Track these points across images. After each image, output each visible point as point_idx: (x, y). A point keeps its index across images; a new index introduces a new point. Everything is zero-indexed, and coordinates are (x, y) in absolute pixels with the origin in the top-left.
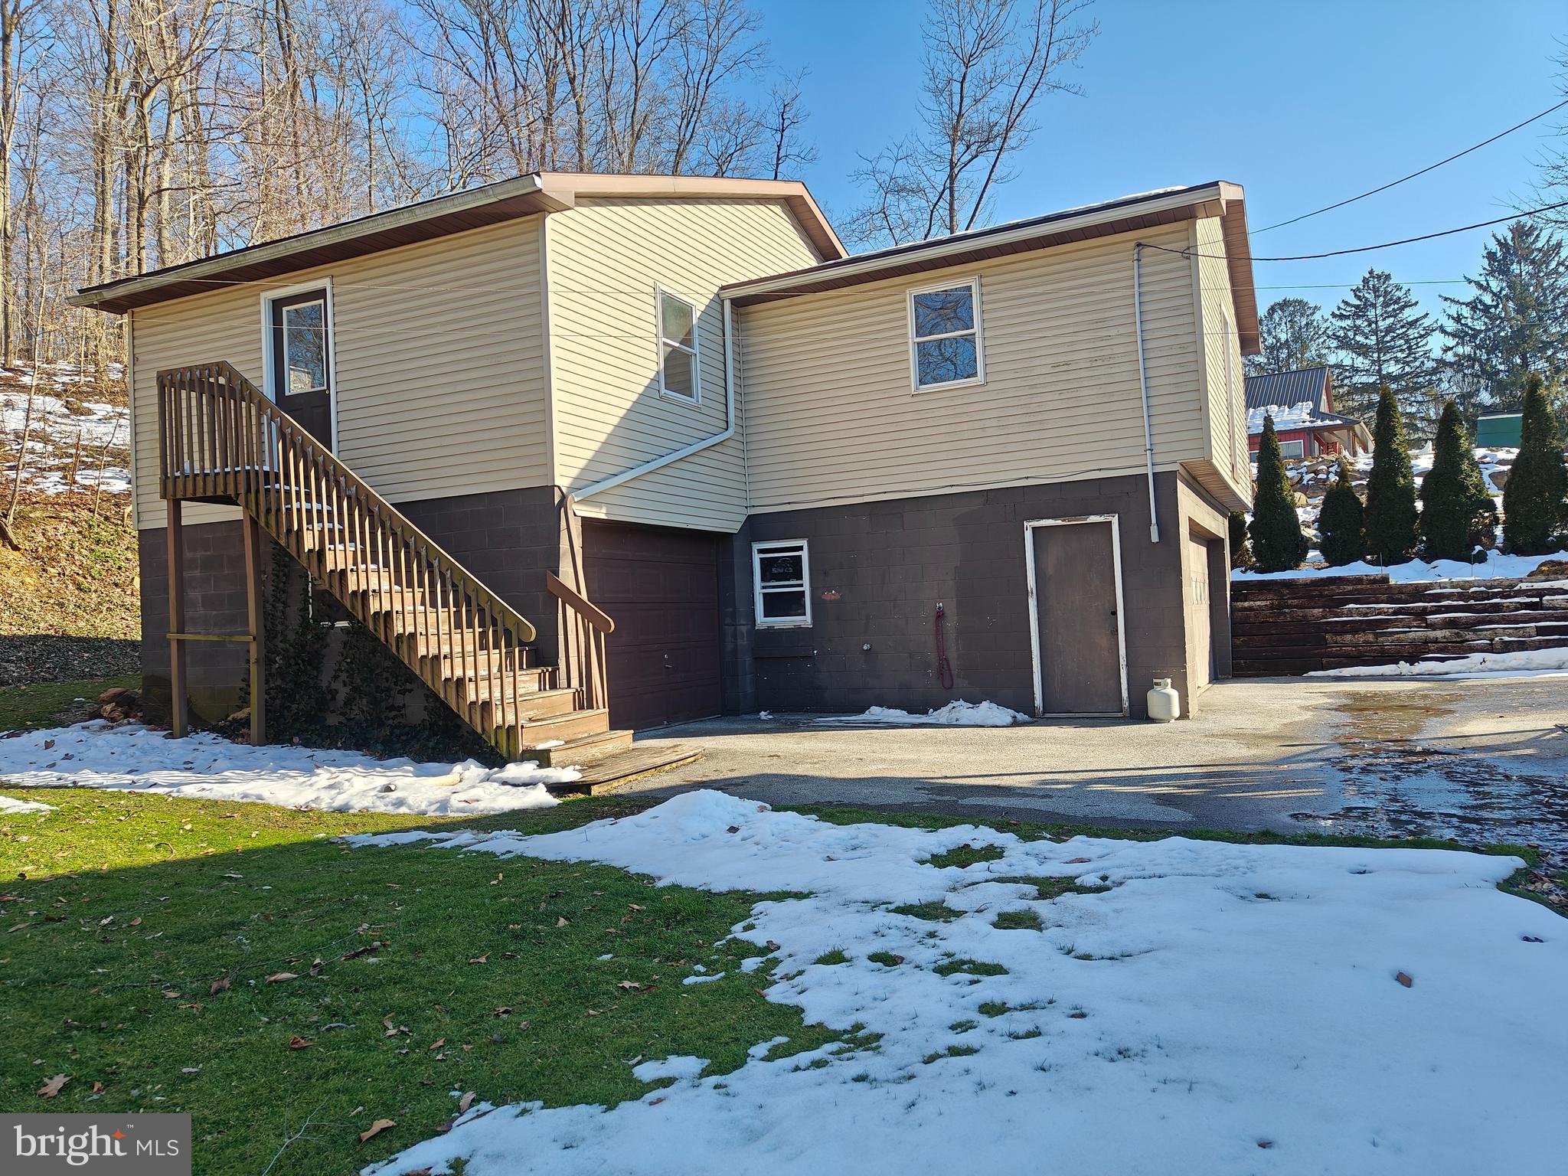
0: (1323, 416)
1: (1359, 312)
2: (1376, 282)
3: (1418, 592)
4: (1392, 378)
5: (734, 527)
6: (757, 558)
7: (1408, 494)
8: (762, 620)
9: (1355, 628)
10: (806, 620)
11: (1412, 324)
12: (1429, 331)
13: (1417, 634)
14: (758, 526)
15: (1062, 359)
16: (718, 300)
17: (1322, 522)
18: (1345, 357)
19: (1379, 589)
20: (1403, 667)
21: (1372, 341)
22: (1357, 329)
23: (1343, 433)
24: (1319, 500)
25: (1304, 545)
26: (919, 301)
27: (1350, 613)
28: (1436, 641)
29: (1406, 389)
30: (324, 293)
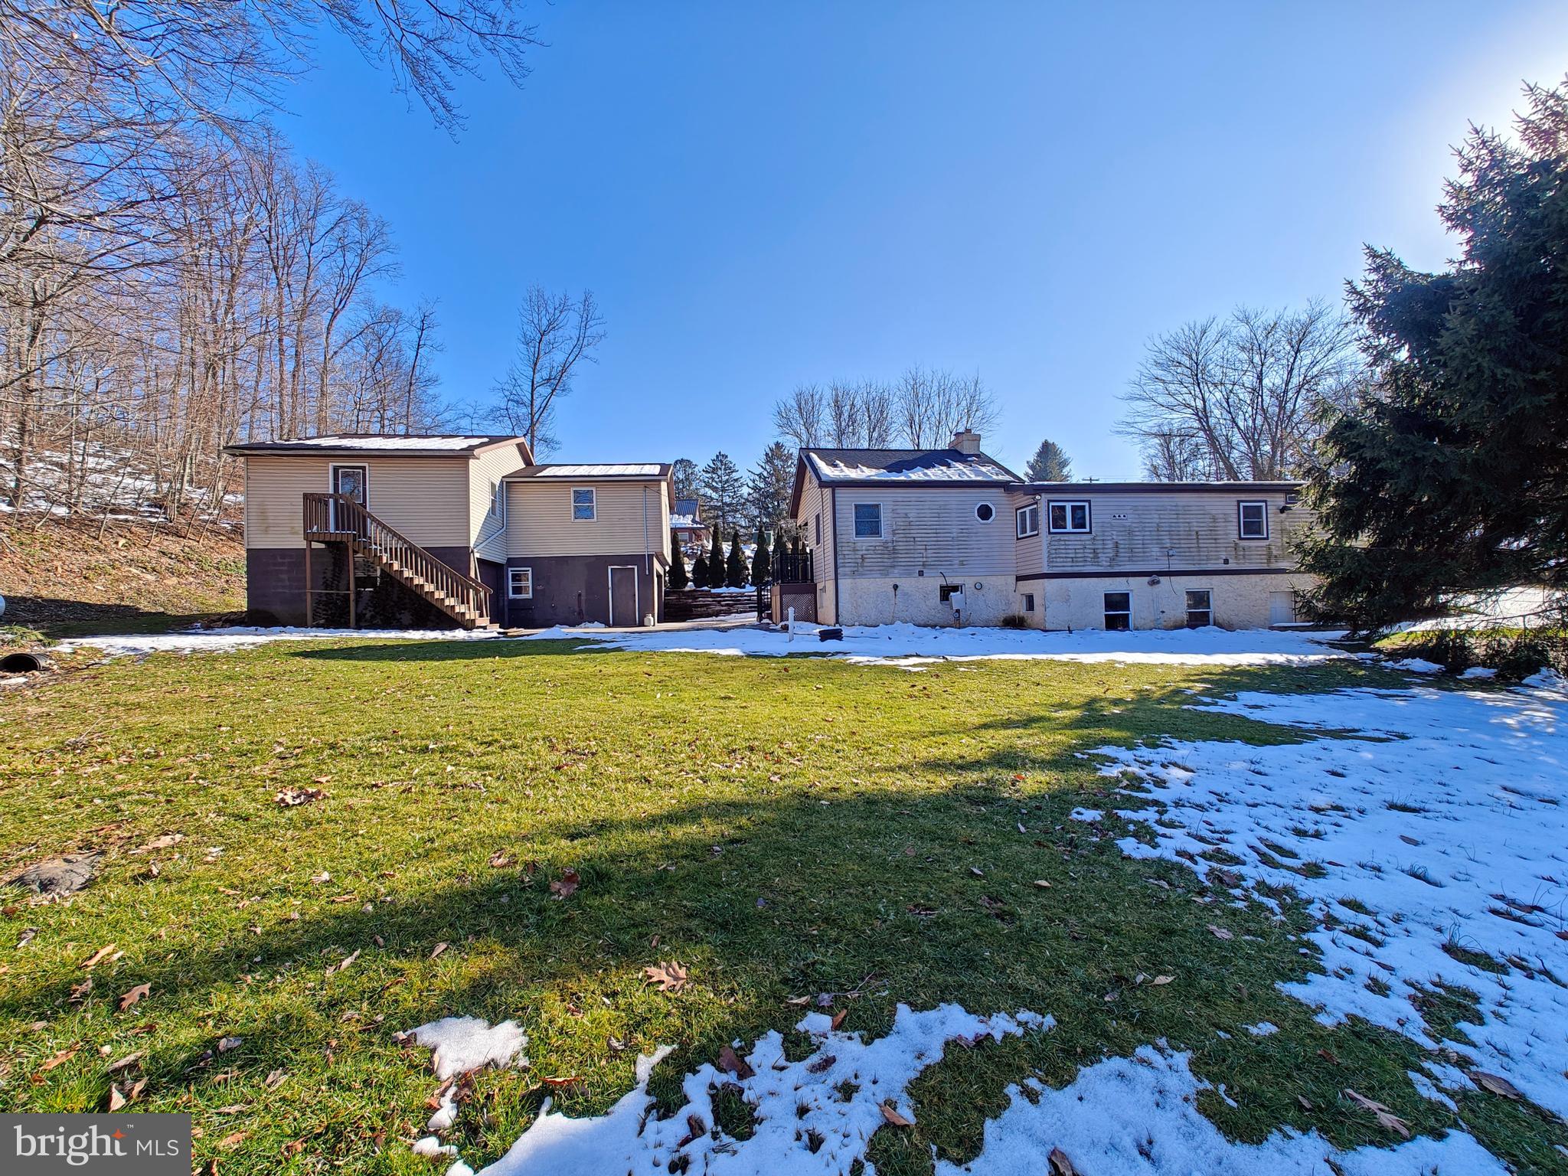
0: (697, 523)
1: (714, 471)
2: (721, 458)
3: (719, 595)
4: (725, 504)
5: (504, 562)
6: (510, 573)
7: (722, 562)
8: (511, 596)
9: (702, 606)
10: (530, 596)
11: (736, 480)
12: (742, 485)
13: (718, 608)
14: (511, 562)
15: (621, 517)
16: (502, 482)
17: (694, 571)
18: (709, 492)
19: (708, 594)
20: (712, 618)
21: (719, 486)
22: (713, 479)
23: (704, 531)
24: (693, 562)
25: (687, 580)
26: (575, 491)
27: (700, 602)
28: (723, 610)
29: (733, 511)
30: (364, 468)
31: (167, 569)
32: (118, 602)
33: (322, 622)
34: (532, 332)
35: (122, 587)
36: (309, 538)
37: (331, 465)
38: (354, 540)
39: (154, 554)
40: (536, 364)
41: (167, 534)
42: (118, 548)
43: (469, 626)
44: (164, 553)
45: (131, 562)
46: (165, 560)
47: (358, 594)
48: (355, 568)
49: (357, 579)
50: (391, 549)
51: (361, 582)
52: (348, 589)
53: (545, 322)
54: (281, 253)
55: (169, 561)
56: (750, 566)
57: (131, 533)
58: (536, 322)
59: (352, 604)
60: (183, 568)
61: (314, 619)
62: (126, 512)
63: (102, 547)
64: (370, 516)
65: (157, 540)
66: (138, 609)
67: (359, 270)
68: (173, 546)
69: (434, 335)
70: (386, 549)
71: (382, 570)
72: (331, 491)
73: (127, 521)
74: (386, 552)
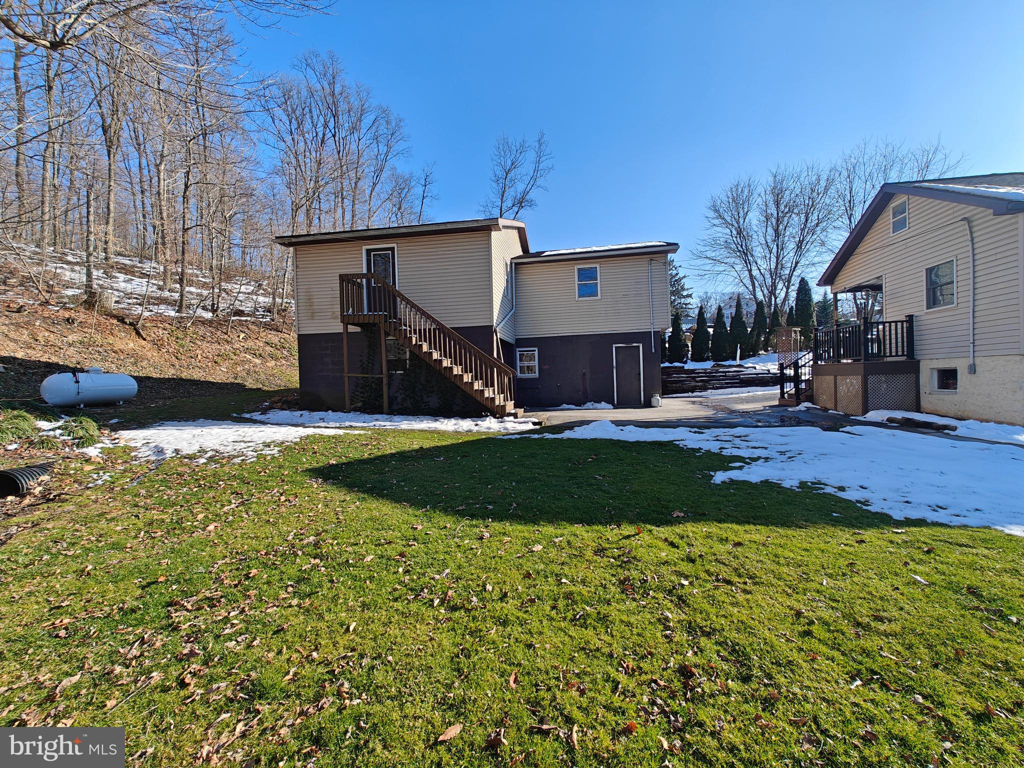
3: (693, 371)
5: (513, 342)
6: (518, 353)
8: (519, 375)
9: (676, 382)
10: (536, 375)
13: (693, 384)
14: (519, 342)
15: (625, 293)
16: (511, 263)
19: (681, 370)
20: (690, 394)
26: (579, 269)
27: (674, 377)
28: (698, 386)
30: (392, 249)
31: (269, 354)
32: (232, 381)
33: (359, 405)
34: (500, 173)
35: (238, 369)
36: (346, 320)
37: (365, 248)
38: (386, 321)
39: (261, 344)
40: (503, 196)
41: (271, 330)
42: (239, 339)
43: (499, 413)
44: (268, 343)
45: (247, 350)
46: (268, 348)
47: (390, 376)
48: (387, 351)
49: (389, 362)
50: (420, 330)
51: (393, 365)
52: (381, 373)
53: (509, 163)
54: (341, 141)
55: (271, 349)
56: (690, 345)
57: (249, 329)
58: (503, 164)
59: (385, 388)
60: (279, 355)
61: (352, 401)
62: (248, 315)
63: (229, 339)
64: (400, 295)
65: (264, 334)
66: (245, 386)
67: (386, 155)
68: (274, 338)
69: (433, 189)
70: (415, 330)
71: (411, 352)
72: (365, 271)
73: (246, 321)
74: (415, 333)
